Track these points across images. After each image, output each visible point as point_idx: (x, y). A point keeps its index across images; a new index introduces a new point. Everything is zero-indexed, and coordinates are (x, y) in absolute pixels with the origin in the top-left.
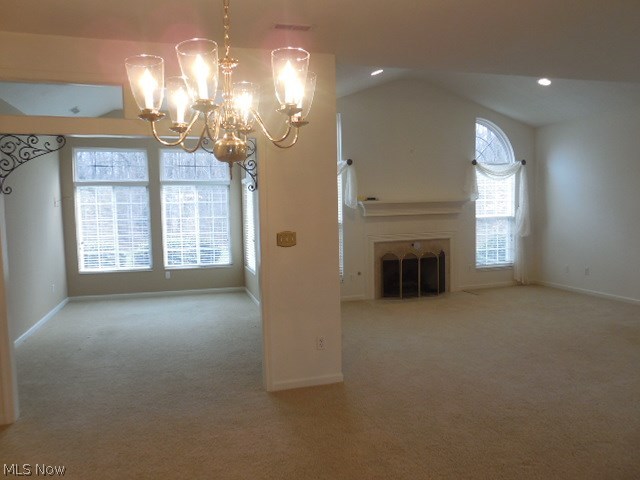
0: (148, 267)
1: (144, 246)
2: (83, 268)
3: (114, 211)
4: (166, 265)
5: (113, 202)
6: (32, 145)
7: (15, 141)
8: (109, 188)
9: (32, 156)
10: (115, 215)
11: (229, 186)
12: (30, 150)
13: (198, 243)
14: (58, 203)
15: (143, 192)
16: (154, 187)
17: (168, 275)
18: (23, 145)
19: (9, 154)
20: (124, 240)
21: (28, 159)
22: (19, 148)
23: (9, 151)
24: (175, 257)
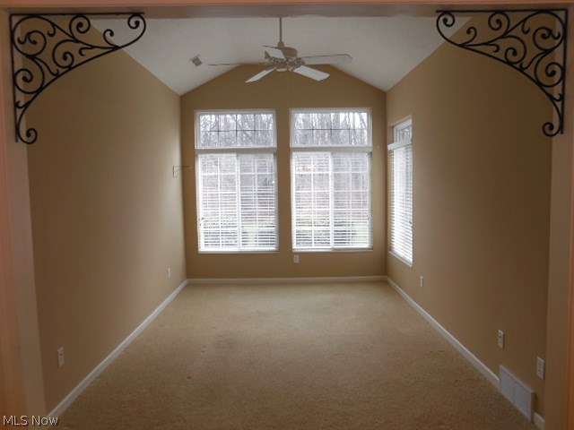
0: (273, 248)
1: (270, 223)
2: (203, 247)
3: (238, 182)
4: (295, 246)
5: (237, 172)
6: (78, 36)
7: (45, 27)
8: (234, 155)
9: (79, 59)
10: (238, 187)
11: (371, 153)
12: (74, 48)
13: (332, 221)
14: (178, 173)
15: (270, 161)
16: (283, 154)
17: (296, 259)
18: (60, 36)
19: (32, 57)
20: (248, 216)
21: (70, 68)
22: (52, 42)
23: (32, 50)
24: (304, 237)
